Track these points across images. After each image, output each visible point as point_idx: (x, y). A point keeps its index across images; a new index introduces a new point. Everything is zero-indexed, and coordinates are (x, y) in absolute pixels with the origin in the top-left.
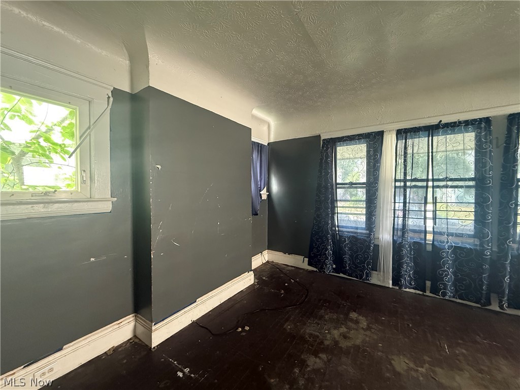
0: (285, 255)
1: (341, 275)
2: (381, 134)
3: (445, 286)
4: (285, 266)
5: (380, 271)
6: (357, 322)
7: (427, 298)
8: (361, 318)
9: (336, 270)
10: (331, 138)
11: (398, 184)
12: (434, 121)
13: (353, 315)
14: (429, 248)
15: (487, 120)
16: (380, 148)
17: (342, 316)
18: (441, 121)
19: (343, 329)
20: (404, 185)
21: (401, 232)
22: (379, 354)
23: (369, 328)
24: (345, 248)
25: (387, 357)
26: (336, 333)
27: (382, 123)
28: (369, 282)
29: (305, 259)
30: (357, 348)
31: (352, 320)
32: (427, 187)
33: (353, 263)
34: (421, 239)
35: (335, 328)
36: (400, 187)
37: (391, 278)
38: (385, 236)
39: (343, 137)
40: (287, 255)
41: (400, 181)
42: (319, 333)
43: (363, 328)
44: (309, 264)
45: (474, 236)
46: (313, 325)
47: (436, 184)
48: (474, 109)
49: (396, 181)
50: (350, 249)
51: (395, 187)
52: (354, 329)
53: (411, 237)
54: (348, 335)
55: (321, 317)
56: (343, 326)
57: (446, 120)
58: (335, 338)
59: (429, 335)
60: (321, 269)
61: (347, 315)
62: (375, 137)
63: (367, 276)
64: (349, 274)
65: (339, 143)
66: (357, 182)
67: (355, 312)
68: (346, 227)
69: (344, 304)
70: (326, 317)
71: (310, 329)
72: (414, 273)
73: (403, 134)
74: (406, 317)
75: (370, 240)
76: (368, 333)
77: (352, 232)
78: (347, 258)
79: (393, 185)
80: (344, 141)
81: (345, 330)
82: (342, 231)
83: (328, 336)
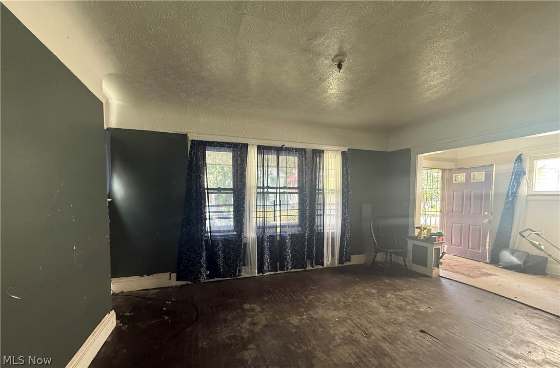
0: (143, 278)
1: (216, 279)
2: (246, 146)
3: (288, 262)
4: (145, 292)
5: (248, 265)
6: (253, 310)
7: (278, 275)
8: (252, 305)
9: (209, 277)
10: (202, 141)
11: (259, 190)
12: (279, 144)
13: (246, 306)
14: (278, 238)
15: (304, 150)
16: (245, 158)
17: (239, 311)
18: (284, 145)
19: (249, 320)
20: (263, 191)
21: (262, 228)
22: (281, 322)
23: (263, 310)
24: (219, 251)
25: (286, 321)
26: (245, 325)
27: (245, 136)
28: (240, 277)
29: (172, 274)
30: (266, 326)
31: (248, 310)
32: (277, 193)
33: (227, 264)
34: (274, 233)
35: (242, 322)
36: (260, 193)
37: (257, 268)
38: (251, 234)
39: (213, 142)
40: (146, 277)
41: (260, 188)
42: (234, 332)
43: (259, 312)
44: (178, 279)
45: (299, 226)
46: (223, 330)
47: (269, 190)
48: (298, 141)
49: (258, 188)
50: (224, 252)
51: (258, 193)
52: (255, 315)
53: (269, 232)
54: (254, 321)
55: (225, 320)
56: (246, 318)
57: (287, 145)
58: (248, 329)
59: (294, 297)
60: (196, 280)
61: (242, 309)
62: (241, 148)
63: (240, 272)
64: (223, 275)
65: (209, 148)
66: (228, 187)
67: (245, 303)
68: (219, 232)
69: (233, 302)
70: (228, 317)
71: (224, 334)
72: (270, 260)
73: (262, 149)
74: (276, 291)
75: (241, 240)
76: (265, 313)
77: (224, 236)
78: (220, 261)
79: (256, 191)
80: (214, 146)
81: (250, 319)
82: (214, 236)
83: (243, 331)
